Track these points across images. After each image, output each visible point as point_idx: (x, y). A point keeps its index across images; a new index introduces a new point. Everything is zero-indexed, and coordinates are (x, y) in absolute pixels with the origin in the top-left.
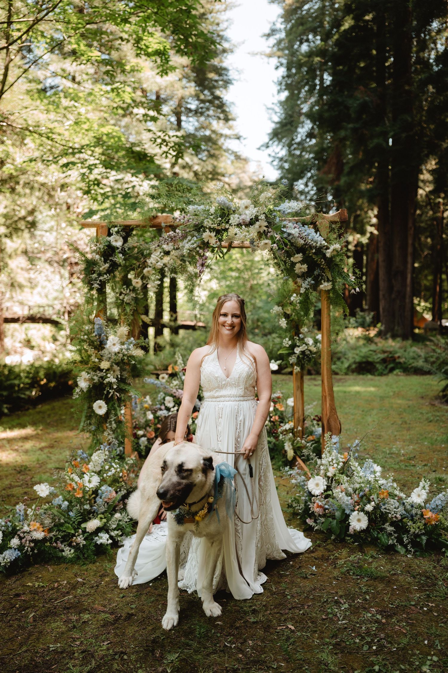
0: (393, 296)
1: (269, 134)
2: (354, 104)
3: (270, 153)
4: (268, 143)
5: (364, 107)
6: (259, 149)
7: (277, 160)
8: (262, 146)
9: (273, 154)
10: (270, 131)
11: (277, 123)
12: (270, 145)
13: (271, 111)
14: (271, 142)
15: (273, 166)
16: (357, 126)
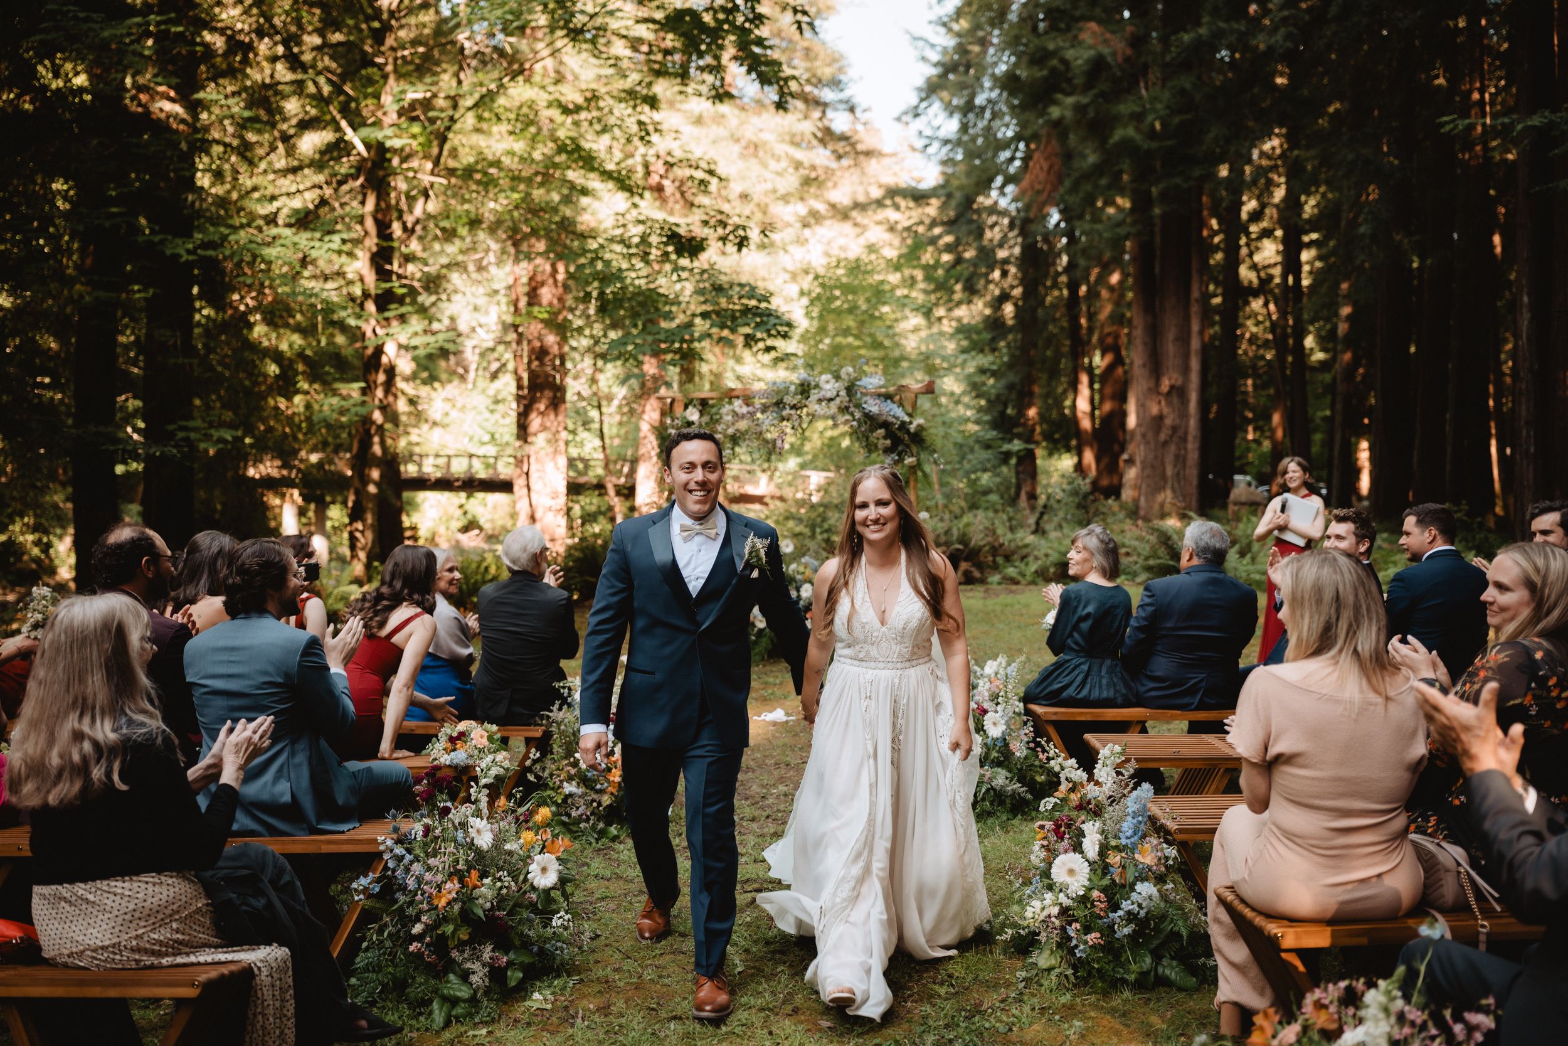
0: (1163, 437)
1: (920, 90)
2: (1079, 57)
3: (921, 128)
4: (916, 107)
5: (1098, 65)
6: (898, 119)
7: (936, 145)
8: (906, 113)
9: (928, 132)
10: (920, 82)
11: (936, 65)
12: (919, 111)
13: (921, 43)
14: (924, 104)
15: (929, 157)
16: (1085, 100)
